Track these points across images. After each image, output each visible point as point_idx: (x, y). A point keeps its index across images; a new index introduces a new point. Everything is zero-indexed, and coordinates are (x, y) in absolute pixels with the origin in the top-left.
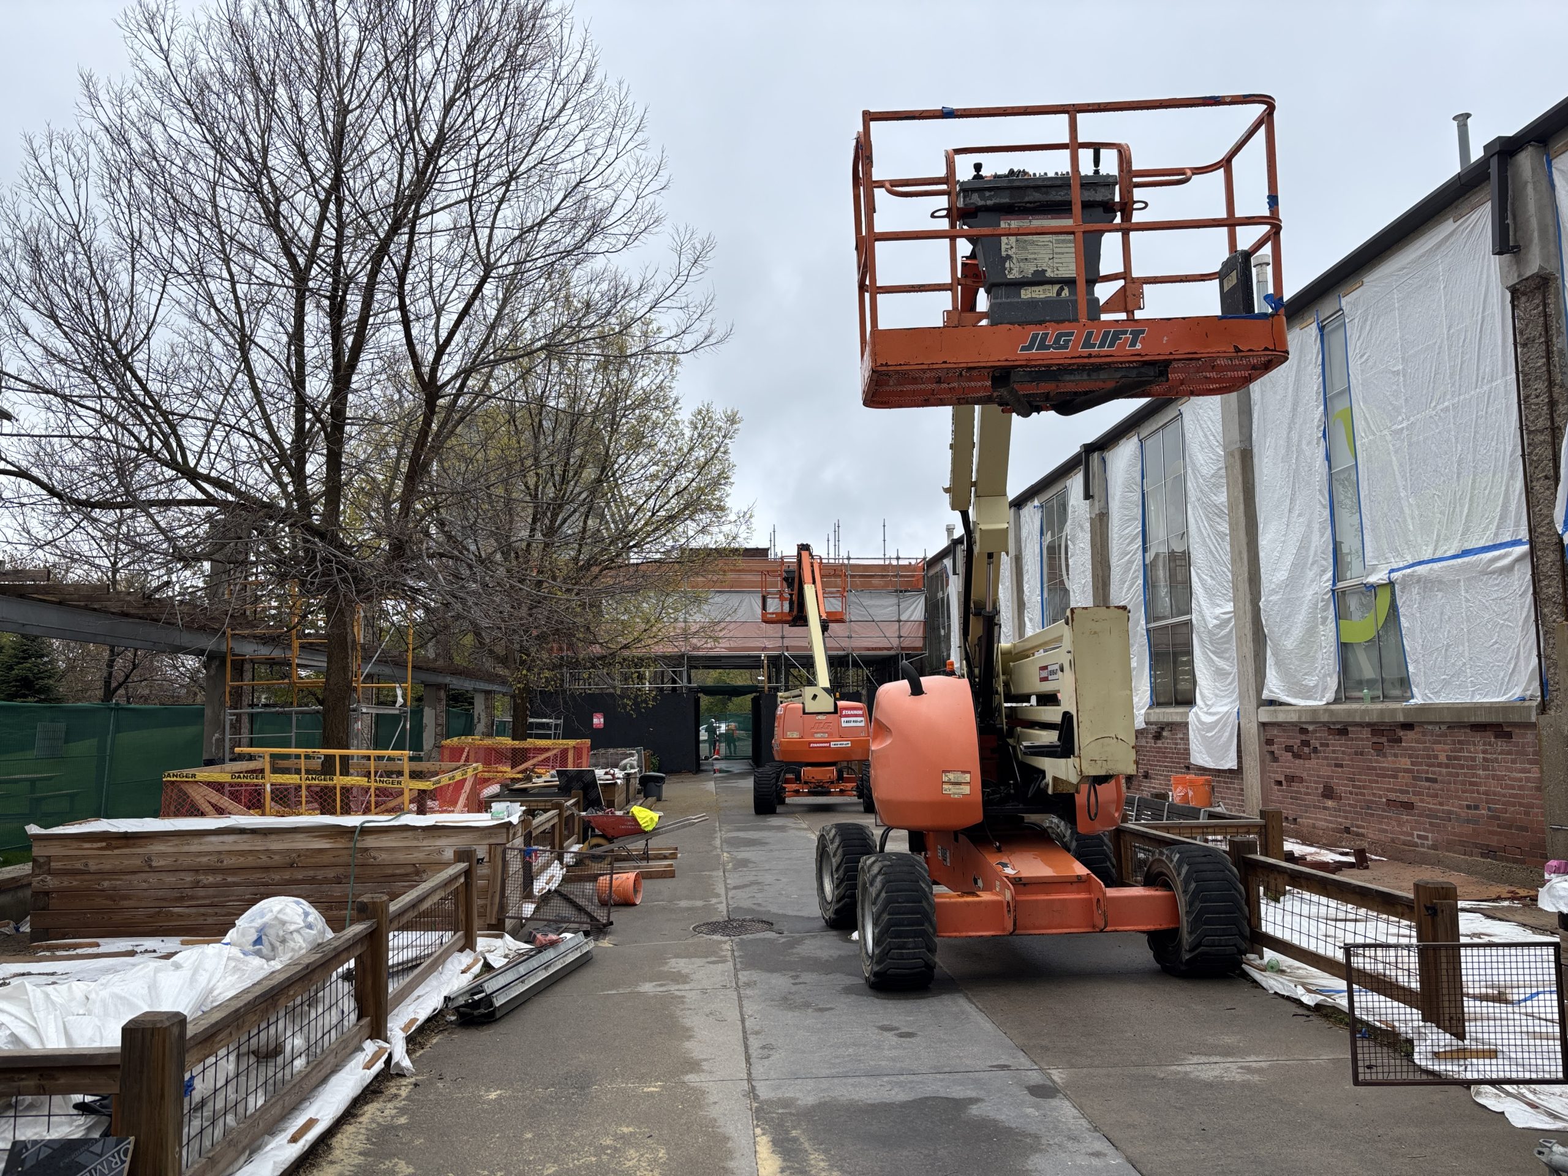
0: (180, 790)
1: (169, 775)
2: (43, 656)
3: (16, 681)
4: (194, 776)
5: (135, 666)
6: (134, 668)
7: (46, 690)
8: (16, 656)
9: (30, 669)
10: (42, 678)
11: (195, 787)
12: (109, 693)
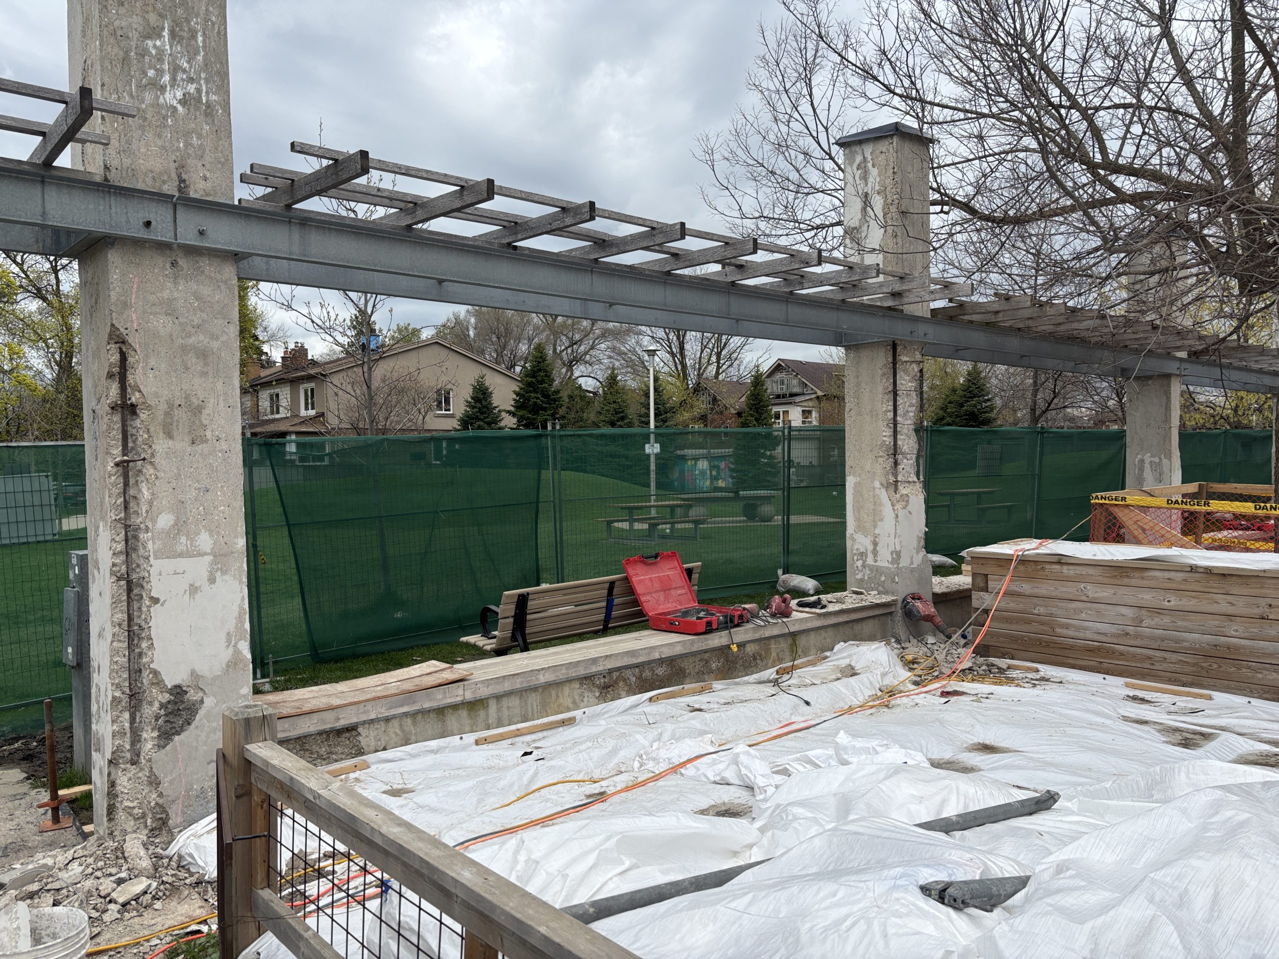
0: (1111, 514)
1: (1097, 498)
2: (984, 395)
3: (966, 415)
4: (1124, 499)
5: (1056, 395)
6: (1055, 397)
7: (987, 422)
8: (965, 396)
9: (975, 406)
10: (985, 412)
11: (1127, 511)
12: (1035, 420)
